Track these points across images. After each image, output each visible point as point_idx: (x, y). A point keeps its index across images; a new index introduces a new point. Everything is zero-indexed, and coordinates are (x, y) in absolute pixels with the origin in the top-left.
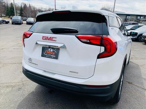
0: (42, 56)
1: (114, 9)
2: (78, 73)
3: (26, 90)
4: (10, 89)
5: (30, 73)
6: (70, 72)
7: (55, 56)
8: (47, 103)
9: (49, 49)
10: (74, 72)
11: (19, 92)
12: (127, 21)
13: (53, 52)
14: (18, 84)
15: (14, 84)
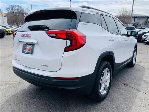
0: (22, 53)
1: (132, 12)
2: (48, 66)
3: (19, 87)
4: (7, 86)
5: (16, 69)
6: (42, 65)
7: (31, 52)
8: (33, 99)
9: (28, 46)
10: (45, 66)
11: (14, 88)
12: (148, 24)
13: (30, 48)
14: (15, 82)
15: (12, 82)
